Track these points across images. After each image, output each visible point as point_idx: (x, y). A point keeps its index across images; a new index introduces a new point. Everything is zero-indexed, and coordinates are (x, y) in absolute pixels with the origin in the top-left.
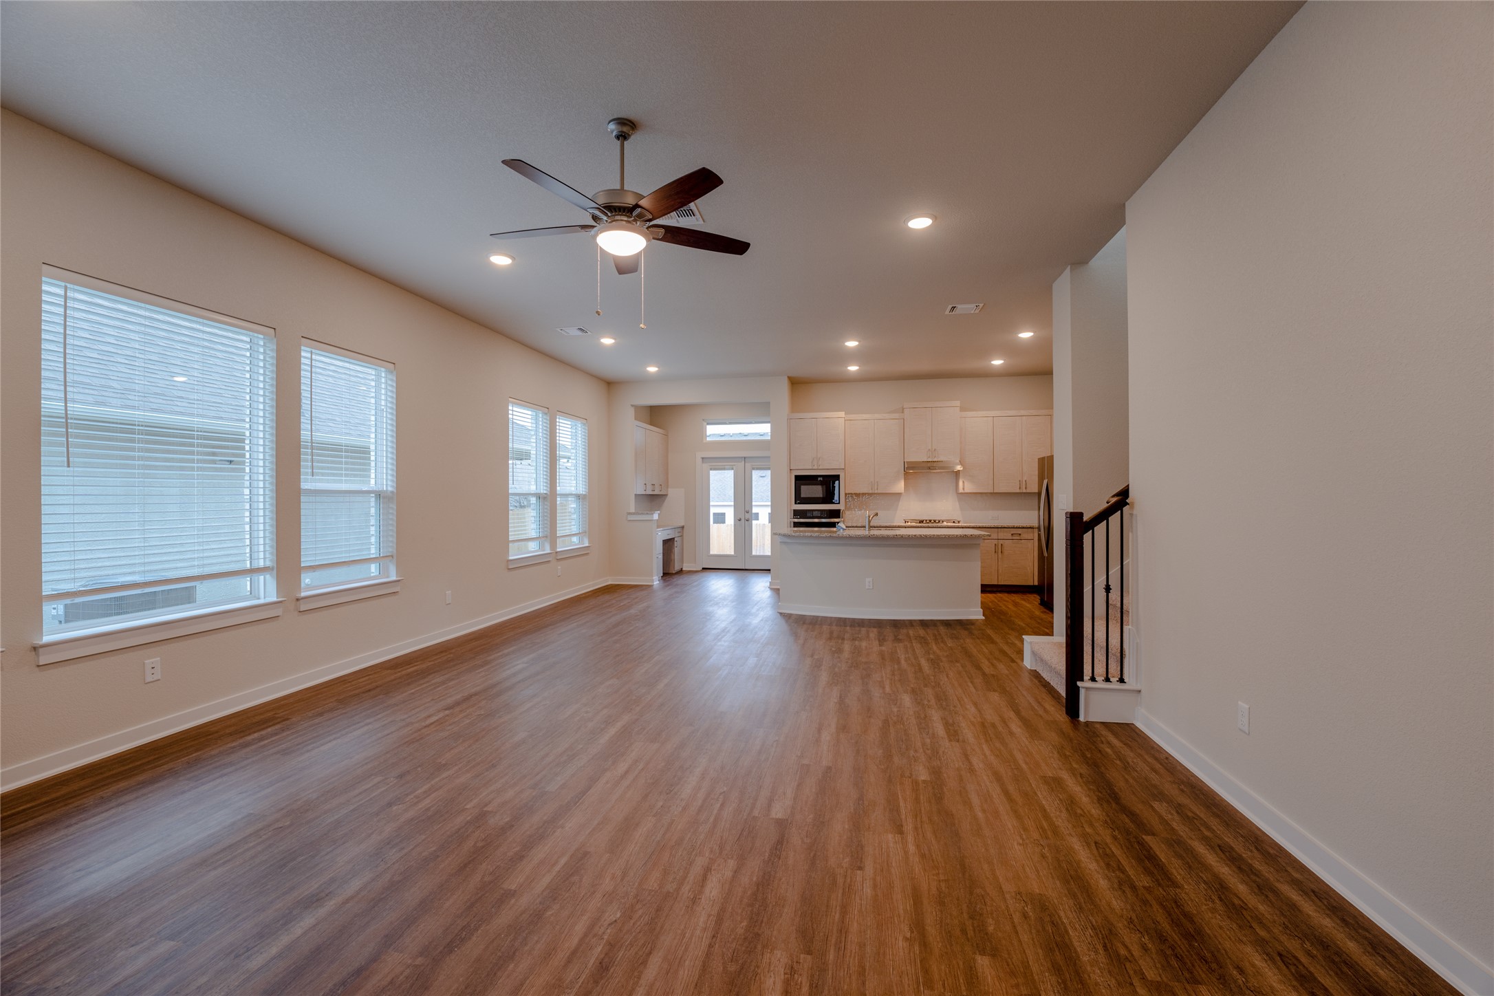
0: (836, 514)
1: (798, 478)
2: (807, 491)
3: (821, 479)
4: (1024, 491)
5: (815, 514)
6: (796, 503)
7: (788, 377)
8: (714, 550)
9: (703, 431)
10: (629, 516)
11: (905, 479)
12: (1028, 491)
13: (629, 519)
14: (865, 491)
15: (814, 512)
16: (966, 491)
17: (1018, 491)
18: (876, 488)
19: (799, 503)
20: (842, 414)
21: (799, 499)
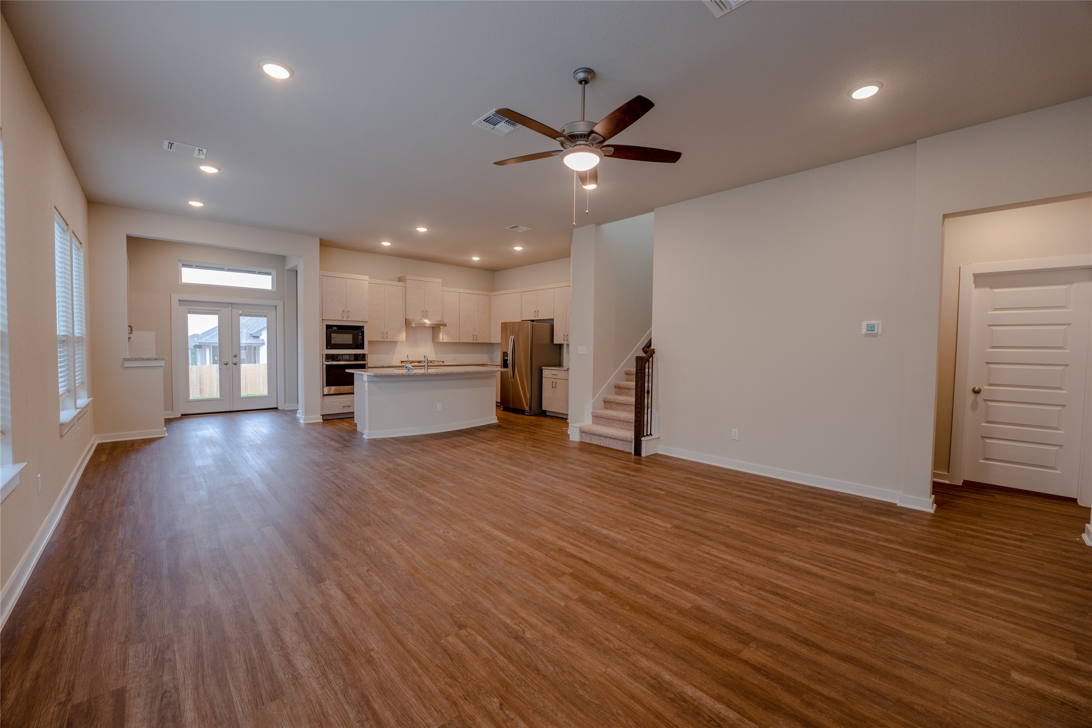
0: (363, 357)
1: (329, 327)
2: (337, 338)
3: (336, 328)
4: (475, 342)
5: (345, 357)
6: (327, 349)
7: (320, 239)
8: (194, 395)
9: (179, 275)
10: (125, 362)
11: (406, 330)
12: (477, 342)
13: (126, 366)
14: (378, 339)
15: (344, 356)
16: (444, 341)
17: (472, 342)
18: (386, 337)
19: (330, 349)
20: (367, 278)
21: (329, 345)
